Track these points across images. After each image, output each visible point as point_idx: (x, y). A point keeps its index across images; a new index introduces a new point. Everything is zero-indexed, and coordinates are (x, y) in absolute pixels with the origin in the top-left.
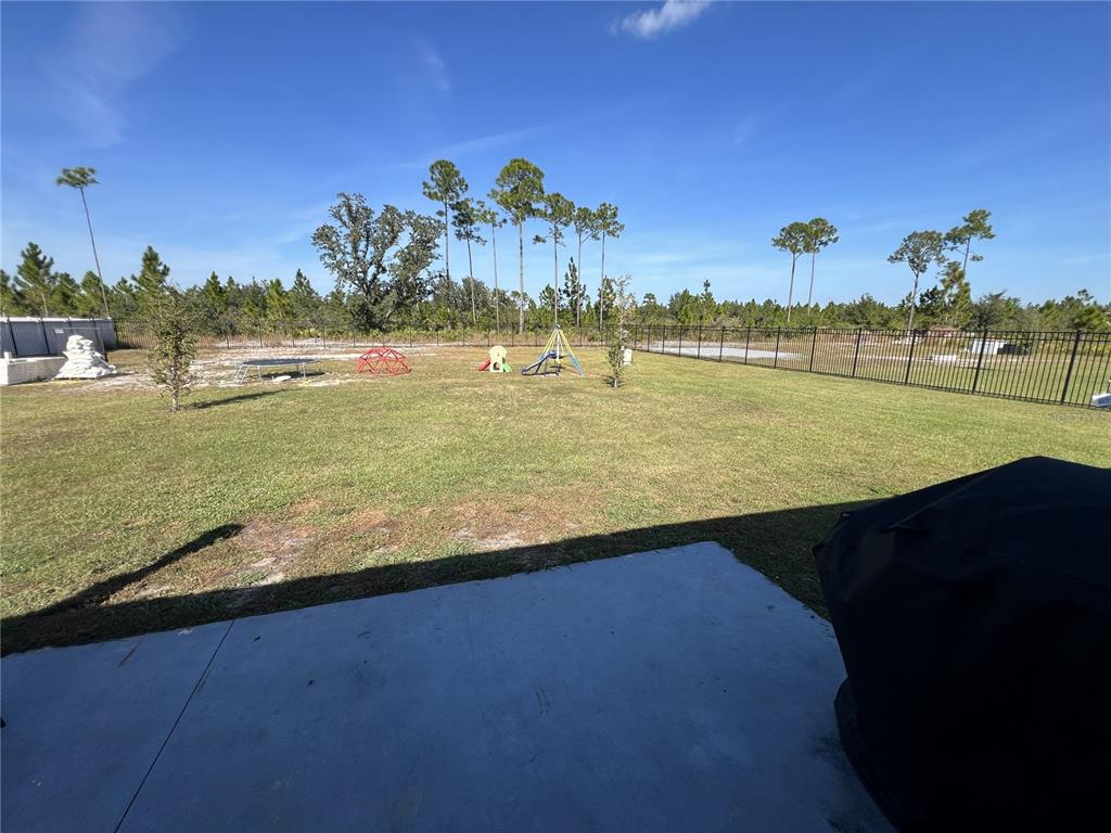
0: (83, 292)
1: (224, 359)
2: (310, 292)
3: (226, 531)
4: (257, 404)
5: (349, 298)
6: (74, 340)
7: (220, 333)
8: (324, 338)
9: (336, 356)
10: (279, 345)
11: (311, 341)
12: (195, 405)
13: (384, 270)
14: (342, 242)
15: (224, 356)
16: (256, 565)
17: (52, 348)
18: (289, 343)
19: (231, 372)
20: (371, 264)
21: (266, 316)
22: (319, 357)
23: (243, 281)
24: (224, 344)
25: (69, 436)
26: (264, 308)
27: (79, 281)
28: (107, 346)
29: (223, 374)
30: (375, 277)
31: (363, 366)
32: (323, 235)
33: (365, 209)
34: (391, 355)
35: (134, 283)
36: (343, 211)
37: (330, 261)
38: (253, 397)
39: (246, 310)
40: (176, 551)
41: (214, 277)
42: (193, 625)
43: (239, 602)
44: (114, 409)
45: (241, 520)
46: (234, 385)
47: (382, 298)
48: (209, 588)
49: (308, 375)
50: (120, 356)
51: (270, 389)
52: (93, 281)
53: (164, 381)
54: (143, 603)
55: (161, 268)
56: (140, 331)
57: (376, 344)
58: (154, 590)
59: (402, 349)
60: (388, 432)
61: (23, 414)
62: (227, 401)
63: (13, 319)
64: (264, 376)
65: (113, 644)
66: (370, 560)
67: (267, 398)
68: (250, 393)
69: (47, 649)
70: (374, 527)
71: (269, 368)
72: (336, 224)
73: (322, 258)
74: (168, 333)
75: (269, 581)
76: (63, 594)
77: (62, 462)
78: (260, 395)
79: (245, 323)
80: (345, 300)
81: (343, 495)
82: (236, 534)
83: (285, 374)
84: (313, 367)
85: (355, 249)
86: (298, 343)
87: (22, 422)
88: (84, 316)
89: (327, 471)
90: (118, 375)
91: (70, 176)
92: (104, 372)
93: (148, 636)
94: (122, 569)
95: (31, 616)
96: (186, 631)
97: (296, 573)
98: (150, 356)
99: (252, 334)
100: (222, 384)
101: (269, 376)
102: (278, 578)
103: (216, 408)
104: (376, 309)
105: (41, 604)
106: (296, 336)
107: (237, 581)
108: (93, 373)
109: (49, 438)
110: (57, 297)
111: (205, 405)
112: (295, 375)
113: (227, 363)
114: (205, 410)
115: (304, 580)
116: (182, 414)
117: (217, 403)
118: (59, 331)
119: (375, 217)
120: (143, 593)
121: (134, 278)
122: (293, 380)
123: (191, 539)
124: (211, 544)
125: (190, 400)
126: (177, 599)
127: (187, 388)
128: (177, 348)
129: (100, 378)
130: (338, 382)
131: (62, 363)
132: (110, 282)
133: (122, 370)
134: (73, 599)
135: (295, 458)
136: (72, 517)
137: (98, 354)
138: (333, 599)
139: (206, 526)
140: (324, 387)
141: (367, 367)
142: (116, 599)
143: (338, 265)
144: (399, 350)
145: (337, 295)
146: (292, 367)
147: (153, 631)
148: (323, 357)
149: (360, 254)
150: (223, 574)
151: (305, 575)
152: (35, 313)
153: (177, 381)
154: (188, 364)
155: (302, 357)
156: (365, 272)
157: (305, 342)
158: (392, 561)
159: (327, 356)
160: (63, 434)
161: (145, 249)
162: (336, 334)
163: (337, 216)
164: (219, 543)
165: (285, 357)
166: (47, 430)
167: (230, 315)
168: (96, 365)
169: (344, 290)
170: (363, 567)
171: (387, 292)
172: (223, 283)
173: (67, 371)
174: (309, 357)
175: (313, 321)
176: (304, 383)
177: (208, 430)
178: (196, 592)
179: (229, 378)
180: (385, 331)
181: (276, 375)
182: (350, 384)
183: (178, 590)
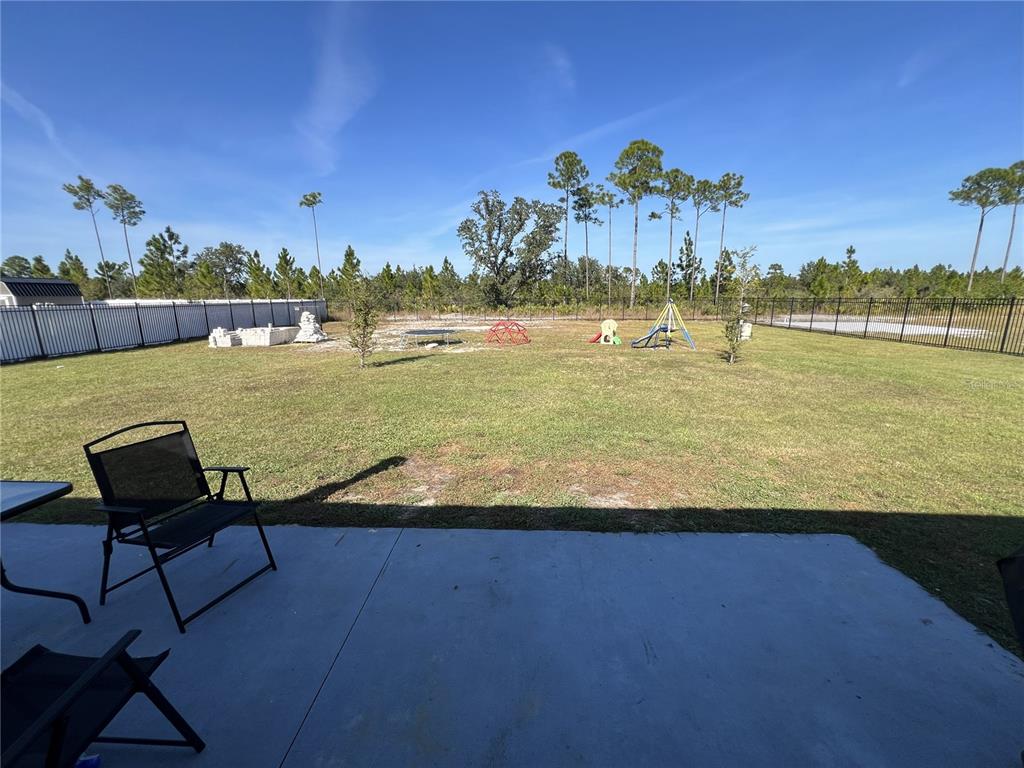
0: (310, 281)
1: (392, 329)
2: (453, 275)
3: (397, 461)
4: (415, 365)
5: (482, 280)
6: (305, 314)
7: (390, 309)
8: (462, 313)
9: (471, 328)
10: (430, 318)
11: (451, 316)
12: (374, 364)
13: (512, 254)
14: (480, 232)
15: (392, 327)
16: (416, 490)
17: (292, 322)
18: (436, 317)
19: (397, 339)
20: (501, 249)
21: (421, 296)
22: (458, 328)
23: (407, 268)
24: (392, 318)
25: (302, 382)
26: (420, 289)
27: (307, 274)
28: (323, 319)
29: (392, 341)
30: (504, 260)
31: (493, 337)
32: (466, 228)
33: (499, 202)
34: (515, 328)
35: (339, 273)
36: (482, 206)
37: (469, 248)
38: (412, 359)
39: (408, 291)
40: (365, 472)
41: (388, 266)
42: (377, 527)
43: (406, 516)
44: (326, 365)
45: (405, 454)
46: (398, 349)
47: (509, 278)
48: (386, 502)
49: (450, 343)
50: (329, 326)
51: (423, 353)
52: (315, 272)
53: (357, 346)
54: (346, 505)
55: (355, 261)
56: (340, 309)
57: (502, 318)
58: (352, 497)
59: (524, 322)
60: (512, 393)
61: (278, 366)
62: (395, 362)
63: (273, 301)
64: (419, 343)
65: (331, 530)
66: (498, 499)
67: (421, 361)
68: (410, 356)
69: (296, 525)
70: (501, 472)
71: (423, 337)
72: (476, 217)
73: (464, 246)
74: (361, 310)
75: (424, 504)
76: (302, 491)
77: (299, 400)
78: (417, 358)
79: (407, 300)
80: (479, 281)
81: (477, 443)
82: (402, 465)
83: (434, 342)
84: (454, 337)
85: (490, 238)
86: (442, 317)
87: (277, 371)
88: (309, 298)
89: (464, 422)
90: (328, 340)
91: (307, 199)
92: (321, 338)
93: (351, 529)
94: (333, 479)
95: (286, 501)
96: (373, 530)
97: (443, 501)
98: (349, 327)
99: (411, 310)
100: (391, 349)
101: (422, 344)
102: (430, 502)
103: (387, 367)
104: (503, 288)
105: (291, 495)
106: (442, 311)
107: (403, 500)
108: (314, 338)
109: (291, 383)
110: (295, 285)
111: (380, 365)
112: (441, 343)
113: (394, 333)
114: (381, 368)
115: (449, 507)
116: (366, 371)
117: (388, 363)
118: (297, 309)
119: (507, 208)
120: (346, 498)
121: (339, 269)
122: (440, 347)
123: (374, 464)
124: (386, 469)
125: (370, 360)
126: (367, 506)
127: (370, 352)
128: (365, 320)
129: (318, 342)
130: (472, 349)
131: (297, 332)
132: (325, 273)
133: (330, 337)
134: (308, 494)
135: (441, 410)
136: (305, 439)
137: (317, 325)
138: (471, 526)
139: (384, 456)
140: (462, 354)
141: (495, 338)
142: (332, 499)
143: (476, 252)
144: (520, 323)
145: (473, 277)
146: (439, 337)
147: (354, 526)
148: (461, 328)
149: (494, 241)
150: (394, 493)
151: (450, 503)
152: (283, 296)
153: (365, 346)
154: (371, 333)
155: (446, 329)
156: (496, 257)
157: (448, 316)
158: (515, 503)
159: (464, 328)
160: (298, 381)
161: (346, 248)
162: (471, 309)
163: (477, 210)
164: (391, 469)
165: (433, 328)
166: (290, 377)
167: (396, 296)
168: (316, 333)
169: (479, 273)
170: (493, 504)
171: (513, 273)
172: (394, 270)
173: (301, 336)
174: (451, 328)
175: (455, 299)
176: (448, 349)
177: (383, 383)
178: (378, 503)
179: (396, 344)
180: (510, 307)
181: (428, 343)
182: (482, 351)
183: (367, 500)
